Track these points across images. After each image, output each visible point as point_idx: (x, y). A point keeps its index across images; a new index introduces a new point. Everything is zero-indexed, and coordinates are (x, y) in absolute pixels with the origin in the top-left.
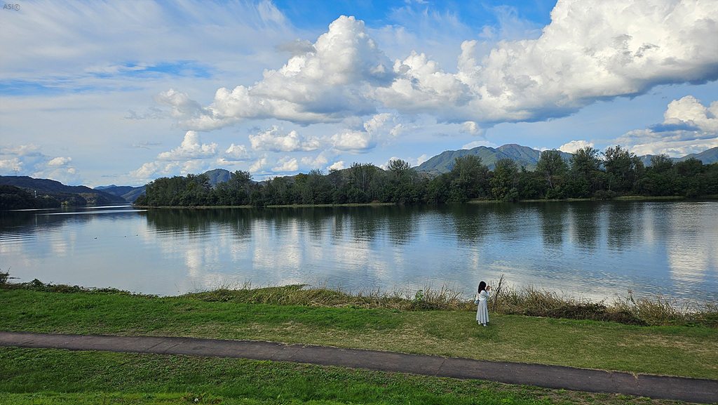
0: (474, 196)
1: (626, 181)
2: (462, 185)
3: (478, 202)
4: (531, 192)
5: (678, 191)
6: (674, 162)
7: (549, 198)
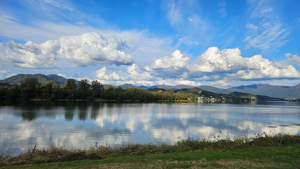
0: (34, 97)
1: (98, 94)
2: (27, 91)
3: (35, 100)
4: (61, 96)
5: (115, 98)
6: (114, 88)
7: (69, 99)
